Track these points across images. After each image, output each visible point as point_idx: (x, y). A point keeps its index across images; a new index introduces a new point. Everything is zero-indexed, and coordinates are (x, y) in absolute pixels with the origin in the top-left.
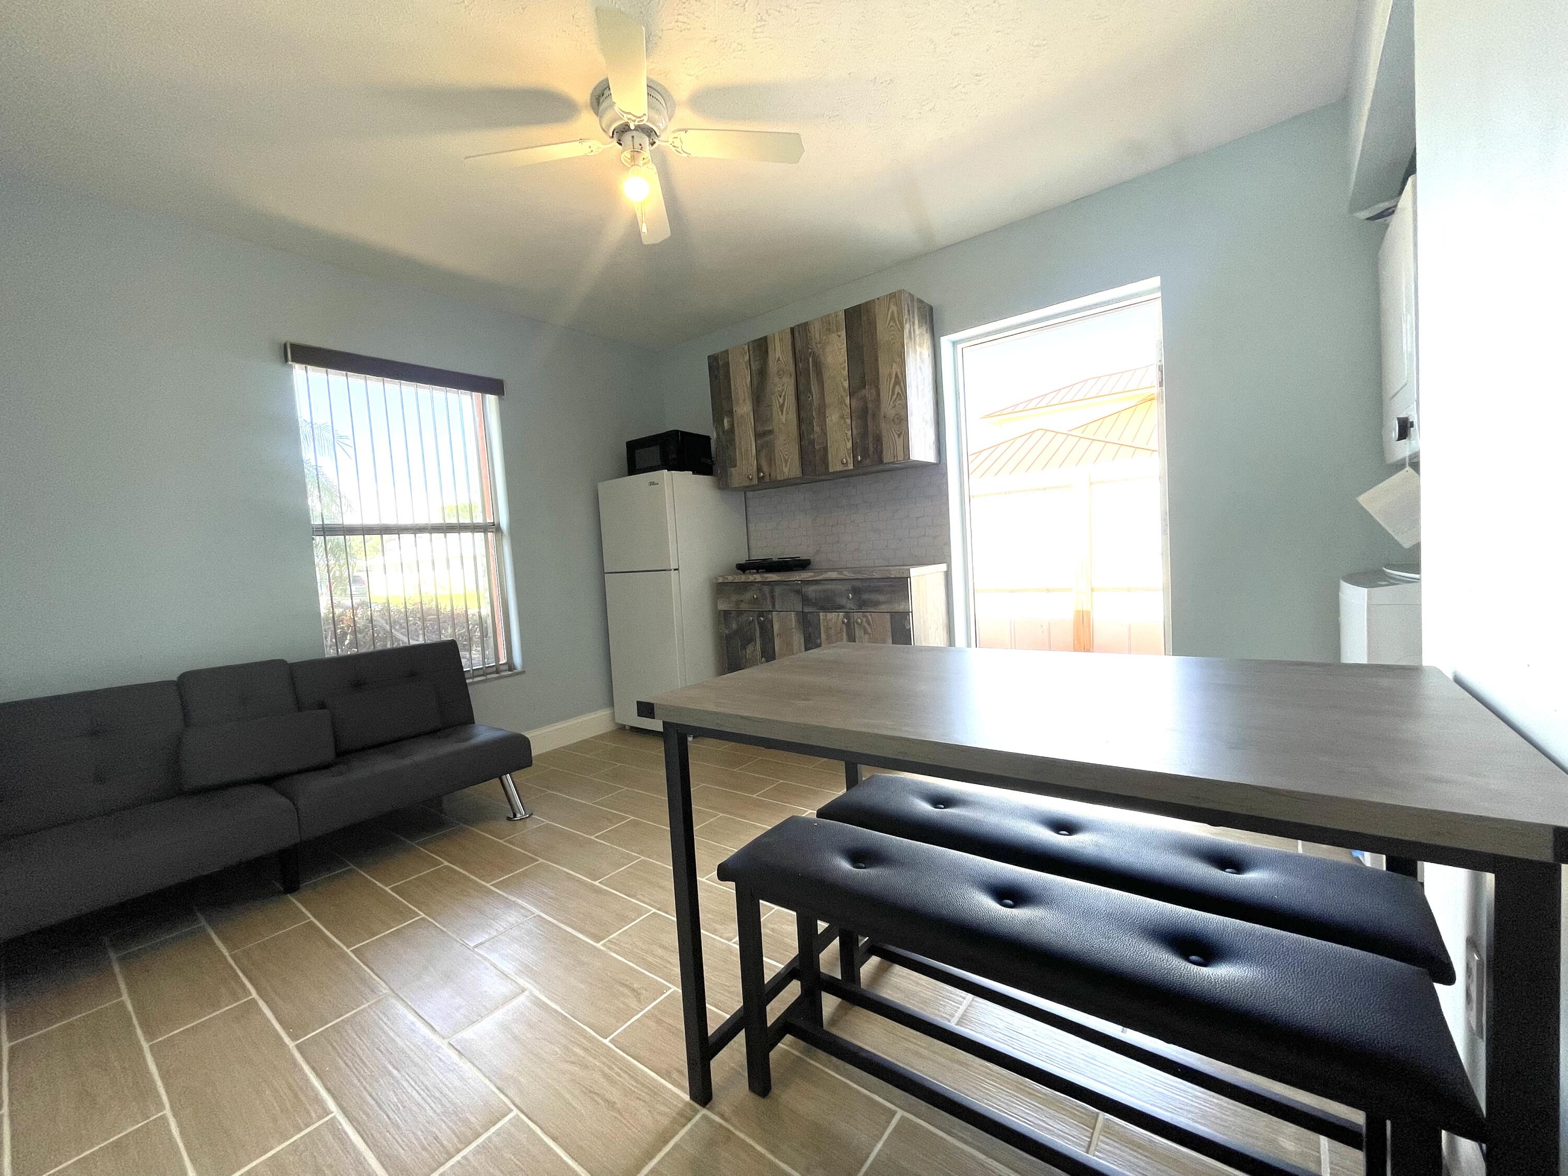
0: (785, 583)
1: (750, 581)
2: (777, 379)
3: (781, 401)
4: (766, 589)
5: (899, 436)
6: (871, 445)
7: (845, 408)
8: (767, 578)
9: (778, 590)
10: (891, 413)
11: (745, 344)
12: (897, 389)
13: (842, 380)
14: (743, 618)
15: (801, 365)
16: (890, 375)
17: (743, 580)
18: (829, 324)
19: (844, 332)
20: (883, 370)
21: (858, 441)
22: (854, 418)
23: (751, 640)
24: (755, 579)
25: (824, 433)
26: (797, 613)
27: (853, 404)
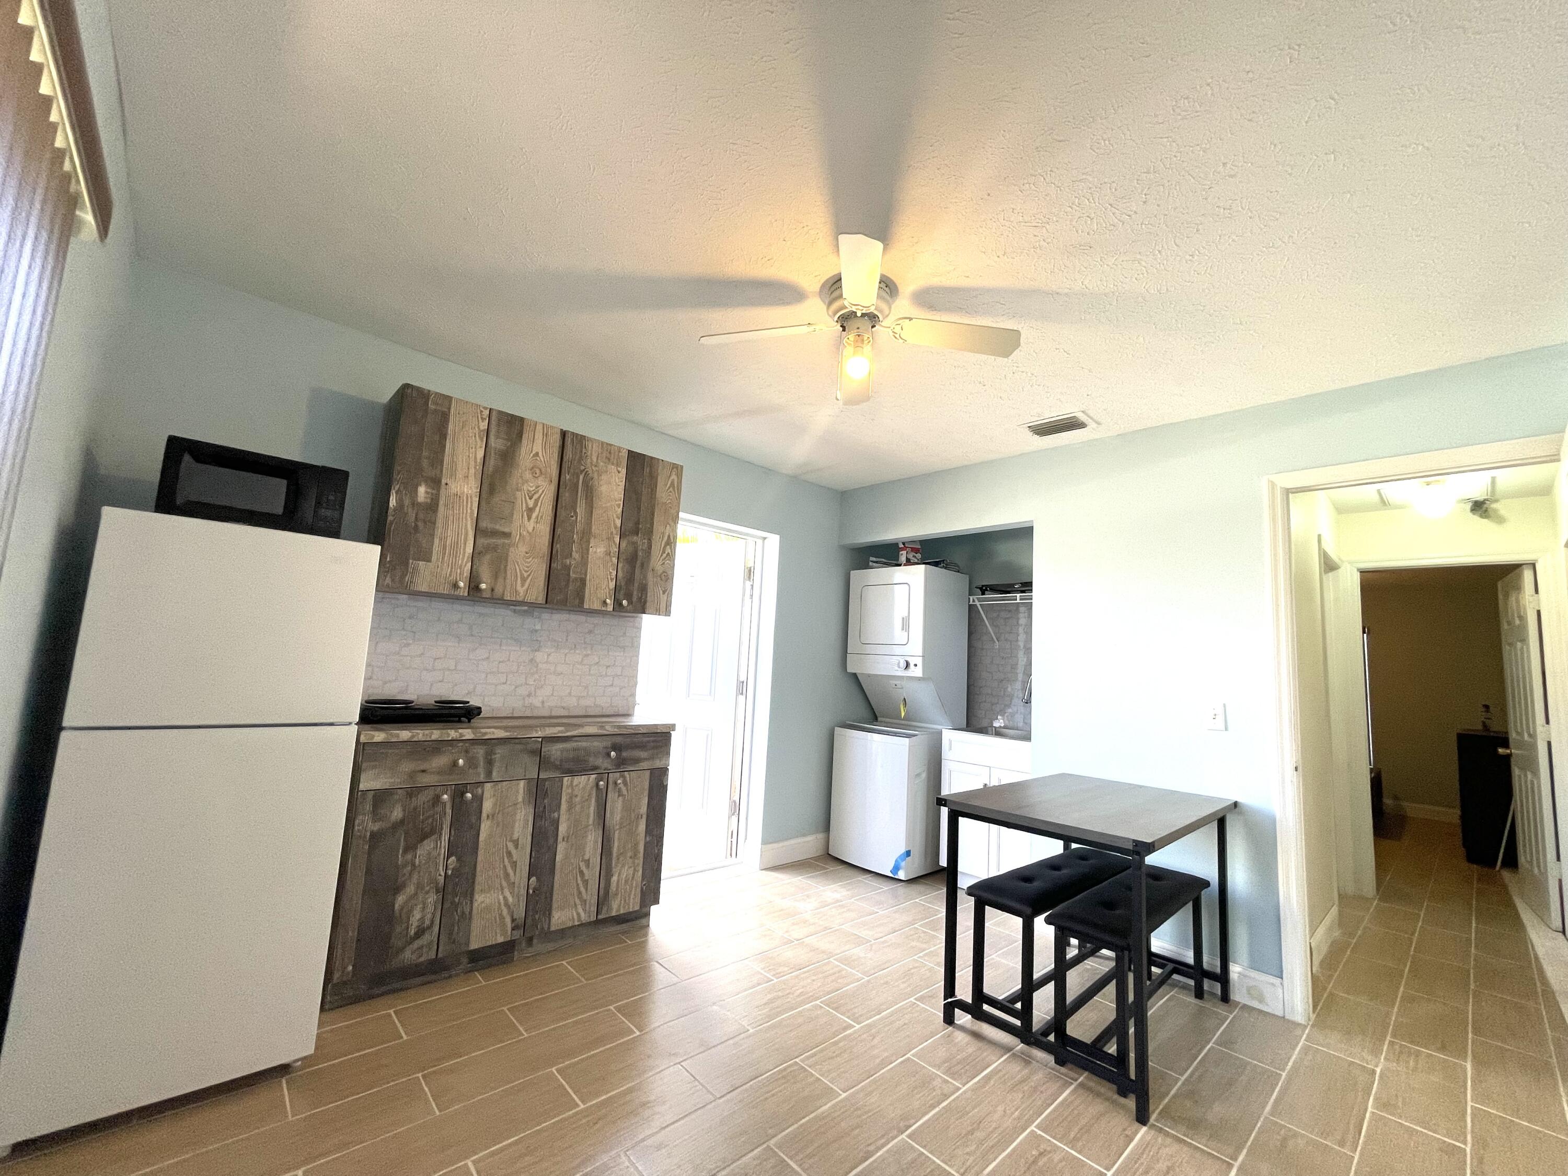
0: (517, 741)
1: (450, 738)
2: (528, 475)
3: (531, 503)
4: (480, 752)
5: (664, 592)
6: (635, 593)
7: (614, 546)
8: (486, 734)
9: (500, 751)
10: (659, 569)
11: (485, 408)
12: (668, 550)
13: (615, 516)
14: (423, 798)
15: (568, 477)
16: (663, 533)
17: (434, 737)
18: (610, 453)
19: (624, 471)
20: (658, 527)
21: (623, 584)
22: (621, 560)
23: (432, 831)
24: (461, 735)
25: (584, 562)
26: (529, 780)
27: (624, 545)
